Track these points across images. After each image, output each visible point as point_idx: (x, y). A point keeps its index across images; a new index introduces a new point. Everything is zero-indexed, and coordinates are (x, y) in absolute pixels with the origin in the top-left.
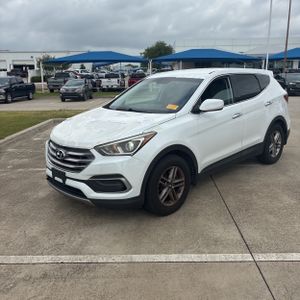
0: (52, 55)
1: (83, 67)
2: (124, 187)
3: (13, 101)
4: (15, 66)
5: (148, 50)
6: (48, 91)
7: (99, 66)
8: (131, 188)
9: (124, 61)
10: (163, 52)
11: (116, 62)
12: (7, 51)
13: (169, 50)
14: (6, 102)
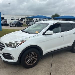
0: (29, 16)
1: (37, 19)
2: (11, 58)
3: (17, 27)
4: (21, 19)
5: (53, 16)
6: (27, 25)
7: (41, 19)
8: (14, 59)
9: (47, 18)
10: (57, 16)
11: (45, 18)
12: (20, 15)
13: (59, 16)
14: (15, 27)
